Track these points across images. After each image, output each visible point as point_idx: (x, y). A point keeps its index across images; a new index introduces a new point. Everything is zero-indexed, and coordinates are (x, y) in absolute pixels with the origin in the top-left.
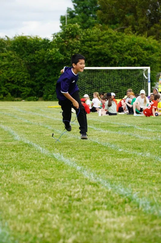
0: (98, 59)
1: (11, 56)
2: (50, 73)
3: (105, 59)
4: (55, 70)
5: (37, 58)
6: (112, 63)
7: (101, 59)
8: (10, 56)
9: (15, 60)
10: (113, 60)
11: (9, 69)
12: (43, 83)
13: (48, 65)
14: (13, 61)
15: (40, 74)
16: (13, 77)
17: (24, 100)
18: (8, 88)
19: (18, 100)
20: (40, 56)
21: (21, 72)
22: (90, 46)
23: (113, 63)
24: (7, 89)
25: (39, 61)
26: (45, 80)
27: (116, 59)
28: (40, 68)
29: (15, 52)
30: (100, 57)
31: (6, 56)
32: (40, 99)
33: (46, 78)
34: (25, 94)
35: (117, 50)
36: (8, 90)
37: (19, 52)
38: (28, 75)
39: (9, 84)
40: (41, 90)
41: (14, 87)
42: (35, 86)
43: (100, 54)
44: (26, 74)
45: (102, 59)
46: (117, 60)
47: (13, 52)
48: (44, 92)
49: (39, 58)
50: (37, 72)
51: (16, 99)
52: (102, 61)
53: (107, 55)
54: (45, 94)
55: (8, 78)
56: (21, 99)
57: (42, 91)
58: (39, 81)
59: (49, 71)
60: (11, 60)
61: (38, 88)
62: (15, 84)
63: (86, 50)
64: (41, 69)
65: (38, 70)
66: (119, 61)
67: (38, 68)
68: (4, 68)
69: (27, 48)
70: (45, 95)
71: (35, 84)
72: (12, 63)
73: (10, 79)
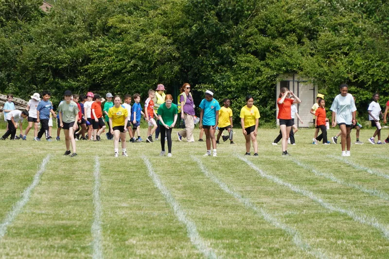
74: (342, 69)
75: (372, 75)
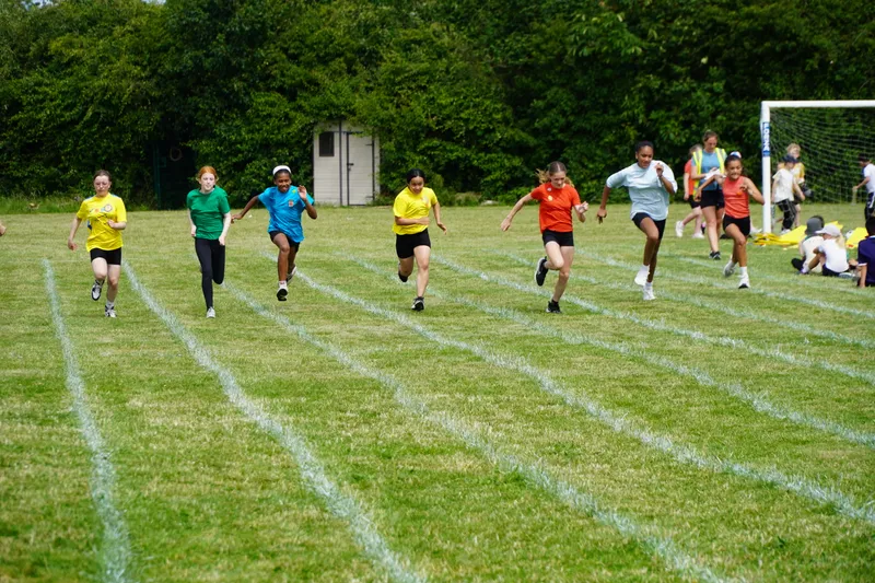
0: (760, 50)
1: (439, 42)
2: (587, 103)
3: (786, 50)
4: (605, 90)
5: (537, 47)
6: (811, 66)
7: (772, 50)
8: (435, 39)
9: (452, 55)
10: (817, 55)
11: (433, 87)
12: (560, 137)
13: (578, 74)
14: (445, 60)
15: (551, 106)
16: (449, 117)
17: (488, 199)
18: (432, 158)
19: (468, 203)
20: (547, 41)
21: (476, 97)
23: (817, 67)
24: (428, 162)
25: (543, 59)
26: (569, 125)
27: (826, 52)
28: (550, 84)
29: (452, 26)
30: (768, 44)
31: (419, 43)
33: (572, 119)
34: (496, 181)
35: (830, 18)
36: (431, 166)
37: (466, 24)
38: (503, 110)
39: (436, 142)
41: (455, 152)
42: (532, 150)
43: (768, 32)
44: (499, 106)
45: (778, 49)
46: (830, 55)
47: (445, 28)
49: (543, 46)
50: (538, 98)
51: (462, 197)
52: (778, 56)
53: (794, 37)
55: (432, 122)
56: (480, 197)
58: (547, 130)
59: (582, 95)
60: (440, 56)
62: (458, 142)
63: (719, 19)
64: (554, 89)
65: (542, 90)
66: (840, 59)
67: (540, 84)
71: (532, 141)
72: (442, 64)
73: (439, 123)
74: (419, 111)
75: (467, 121)
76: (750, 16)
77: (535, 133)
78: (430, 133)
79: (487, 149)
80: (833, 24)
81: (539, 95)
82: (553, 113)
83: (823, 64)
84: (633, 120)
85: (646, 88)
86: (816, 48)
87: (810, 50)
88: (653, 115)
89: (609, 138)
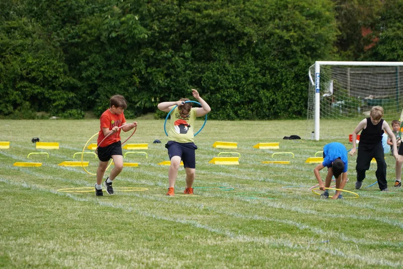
0: (214, 35)
1: (26, 28)
2: (111, 63)
3: (228, 35)
4: (122, 56)
5: (84, 32)
6: (242, 44)
7: (221, 35)
8: (24, 26)
9: (34, 35)
10: (246, 38)
11: (24, 53)
12: (96, 82)
13: (107, 47)
14: (30, 38)
15: (91, 65)
16: (33, 70)
17: (54, 116)
18: (23, 92)
19: (43, 118)
20: (91, 28)
21: (49, 59)
22: (198, 10)
23: (245, 44)
24: (21, 95)
25: (89, 39)
26: (100, 75)
27: (251, 36)
28: (90, 52)
29: (33, 20)
30: (218, 32)
31: (15, 29)
32: (87, 114)
33: (103, 72)
34: (58, 105)
35: (252, 18)
36: (22, 97)
37: (40, 19)
38: (63, 66)
39: (26, 83)
40: (91, 97)
41: (37, 89)
42: (79, 89)
43: (218, 25)
44: (61, 64)
45: (224, 35)
46: (253, 38)
47: (30, 20)
48: (97, 100)
49: (89, 31)
50: (84, 60)
51: (39, 114)
52: (223, 38)
53: (233, 28)
54: (100, 104)
55: (24, 72)
56: (49, 114)
57: (93, 99)
58: (89, 78)
59: (108, 58)
60: (27, 36)
61: (86, 92)
62: (38, 84)
63: (190, 17)
64: (94, 55)
65: (85, 56)
66: (259, 40)
67: (85, 52)
68: (13, 52)
69: (54, 11)
70: (100, 106)
71: (79, 84)
72: (29, 41)
73: (27, 74)
76: (208, 16)
77: (81, 79)
78: (22, 78)
79: (53, 88)
80: (254, 21)
81: (84, 58)
82: (92, 69)
83: (250, 43)
84: (139, 72)
85: (146, 56)
86: (246, 35)
87: (241, 35)
88: (149, 70)
89: (124, 83)
